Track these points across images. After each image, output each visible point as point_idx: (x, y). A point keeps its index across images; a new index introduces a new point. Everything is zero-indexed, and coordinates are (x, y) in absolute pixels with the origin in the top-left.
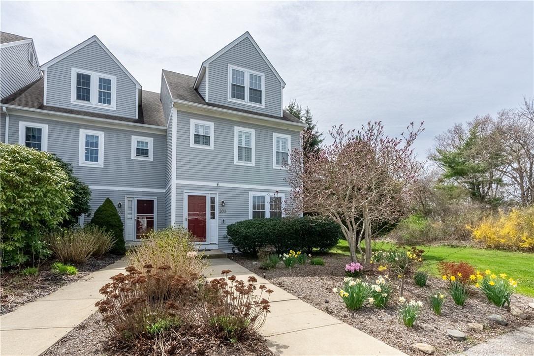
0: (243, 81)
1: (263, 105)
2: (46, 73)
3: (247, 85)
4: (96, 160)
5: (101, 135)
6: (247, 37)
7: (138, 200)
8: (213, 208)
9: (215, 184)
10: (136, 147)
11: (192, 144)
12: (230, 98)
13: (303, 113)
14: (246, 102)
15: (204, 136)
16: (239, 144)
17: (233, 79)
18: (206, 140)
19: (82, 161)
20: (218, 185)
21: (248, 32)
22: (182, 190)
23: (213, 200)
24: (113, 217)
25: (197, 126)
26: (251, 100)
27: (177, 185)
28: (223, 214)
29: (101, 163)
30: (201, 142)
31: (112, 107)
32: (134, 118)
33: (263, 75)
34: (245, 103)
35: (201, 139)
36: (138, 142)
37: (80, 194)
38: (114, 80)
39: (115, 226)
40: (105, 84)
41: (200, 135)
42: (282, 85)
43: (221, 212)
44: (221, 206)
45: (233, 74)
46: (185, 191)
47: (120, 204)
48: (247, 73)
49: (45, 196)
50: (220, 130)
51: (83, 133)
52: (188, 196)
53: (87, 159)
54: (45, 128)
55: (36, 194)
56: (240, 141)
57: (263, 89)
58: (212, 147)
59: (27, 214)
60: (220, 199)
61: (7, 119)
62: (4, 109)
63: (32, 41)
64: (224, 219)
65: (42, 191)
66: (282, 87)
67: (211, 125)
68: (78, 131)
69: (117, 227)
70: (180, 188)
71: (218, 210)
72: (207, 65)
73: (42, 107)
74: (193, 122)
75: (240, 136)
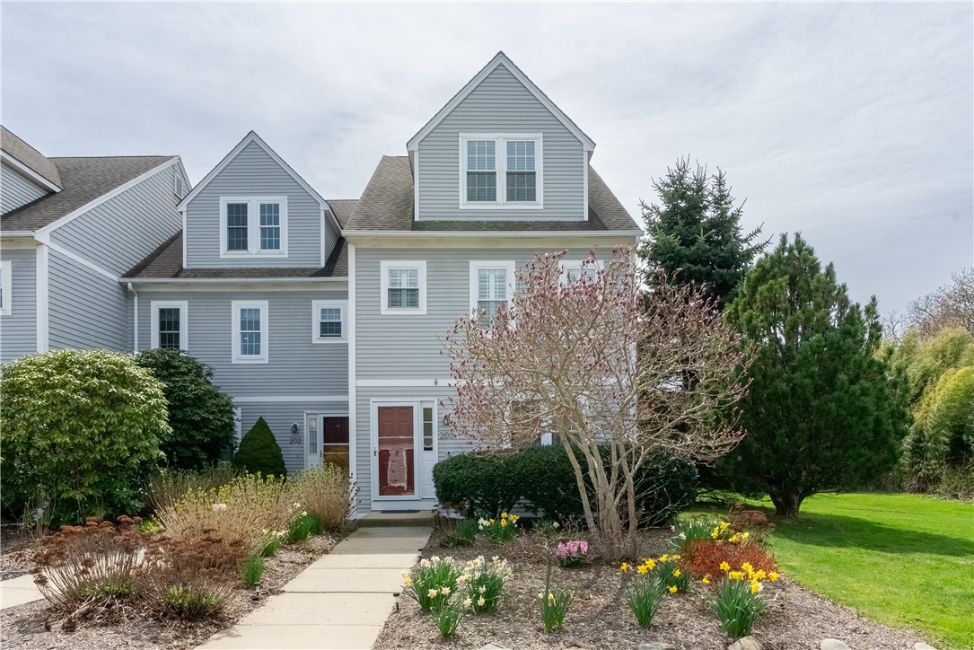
0: (492, 161)
1: (539, 204)
2: (185, 214)
3: (501, 169)
4: (258, 352)
5: (263, 306)
6: (501, 65)
7: (325, 418)
8: (428, 429)
9: (430, 382)
10: (320, 320)
11: (385, 309)
12: (464, 204)
13: (710, 185)
14: (502, 205)
15: (408, 290)
16: (480, 296)
17: (471, 161)
18: (412, 297)
19: (237, 356)
20: (436, 383)
21: (501, 52)
22: (367, 398)
23: (428, 414)
24: (264, 451)
25: (392, 273)
26: (511, 197)
27: (358, 389)
28: (448, 441)
29: (264, 357)
30: (404, 303)
31: (281, 255)
32: (317, 266)
33: (538, 139)
34: (499, 207)
35: (404, 297)
36: (323, 311)
37: (213, 413)
38: (282, 201)
39: (267, 465)
40: (269, 213)
41: (401, 290)
42: (586, 147)
43: (443, 437)
44: (442, 424)
45: (471, 150)
46: (372, 399)
47: (295, 426)
48: (501, 141)
49: (121, 423)
50: (439, 274)
51: (237, 306)
52: (379, 408)
53: (244, 352)
54: (183, 306)
55: (108, 421)
56: (483, 290)
57: (539, 168)
58: (422, 309)
59: (98, 449)
60: (440, 411)
61: (136, 299)
62: (130, 285)
63: (180, 159)
64: (449, 450)
65: (117, 416)
66: (586, 155)
67: (421, 266)
68: (228, 304)
69: (271, 467)
70: (363, 394)
71: (437, 432)
72: (415, 147)
73: (179, 272)
74: (386, 265)
75: (483, 279)
